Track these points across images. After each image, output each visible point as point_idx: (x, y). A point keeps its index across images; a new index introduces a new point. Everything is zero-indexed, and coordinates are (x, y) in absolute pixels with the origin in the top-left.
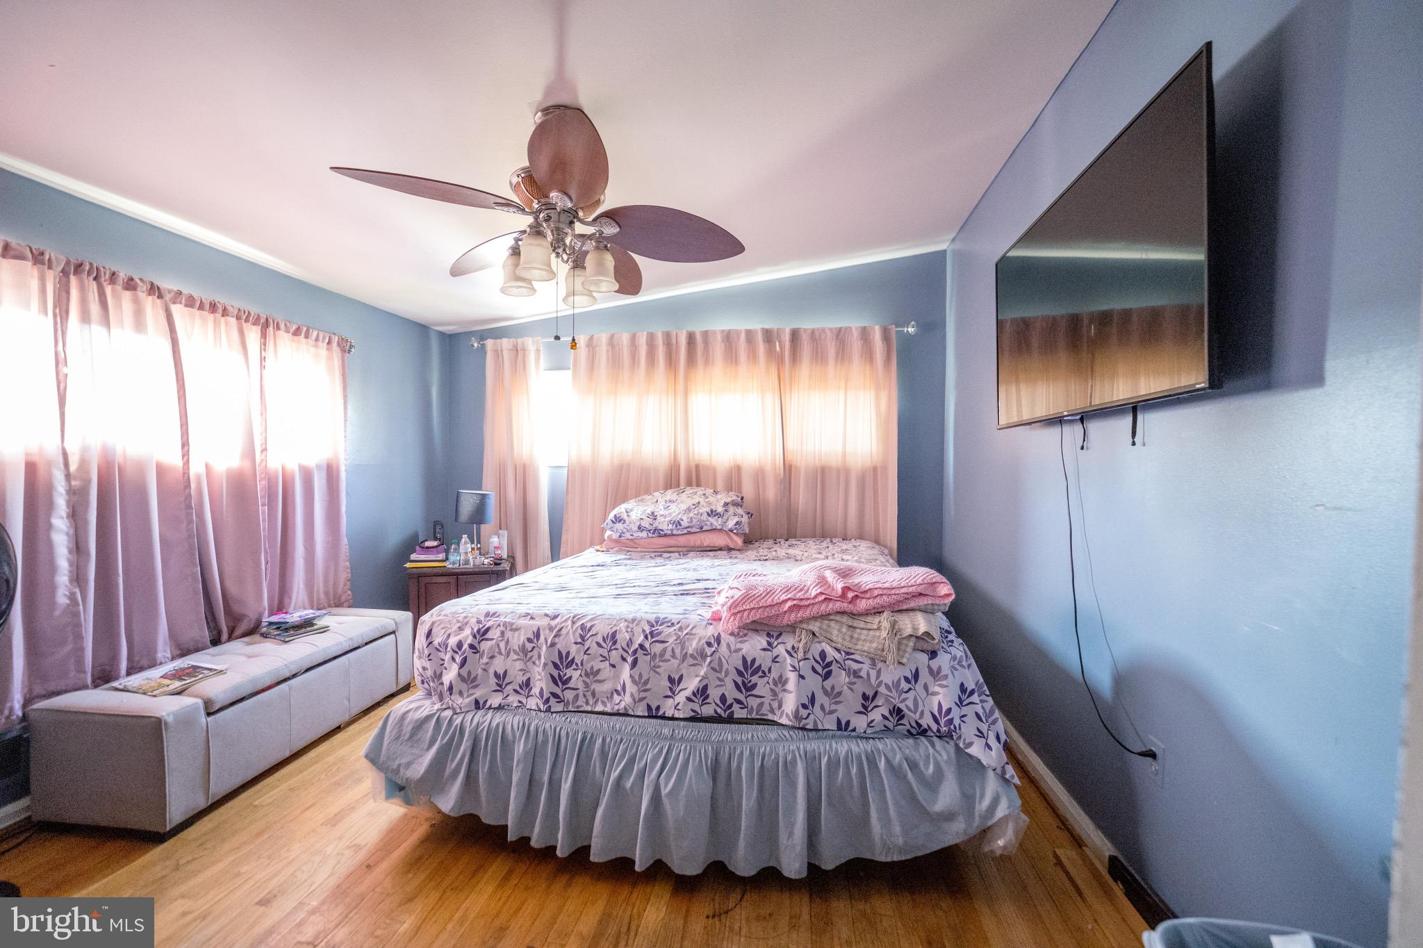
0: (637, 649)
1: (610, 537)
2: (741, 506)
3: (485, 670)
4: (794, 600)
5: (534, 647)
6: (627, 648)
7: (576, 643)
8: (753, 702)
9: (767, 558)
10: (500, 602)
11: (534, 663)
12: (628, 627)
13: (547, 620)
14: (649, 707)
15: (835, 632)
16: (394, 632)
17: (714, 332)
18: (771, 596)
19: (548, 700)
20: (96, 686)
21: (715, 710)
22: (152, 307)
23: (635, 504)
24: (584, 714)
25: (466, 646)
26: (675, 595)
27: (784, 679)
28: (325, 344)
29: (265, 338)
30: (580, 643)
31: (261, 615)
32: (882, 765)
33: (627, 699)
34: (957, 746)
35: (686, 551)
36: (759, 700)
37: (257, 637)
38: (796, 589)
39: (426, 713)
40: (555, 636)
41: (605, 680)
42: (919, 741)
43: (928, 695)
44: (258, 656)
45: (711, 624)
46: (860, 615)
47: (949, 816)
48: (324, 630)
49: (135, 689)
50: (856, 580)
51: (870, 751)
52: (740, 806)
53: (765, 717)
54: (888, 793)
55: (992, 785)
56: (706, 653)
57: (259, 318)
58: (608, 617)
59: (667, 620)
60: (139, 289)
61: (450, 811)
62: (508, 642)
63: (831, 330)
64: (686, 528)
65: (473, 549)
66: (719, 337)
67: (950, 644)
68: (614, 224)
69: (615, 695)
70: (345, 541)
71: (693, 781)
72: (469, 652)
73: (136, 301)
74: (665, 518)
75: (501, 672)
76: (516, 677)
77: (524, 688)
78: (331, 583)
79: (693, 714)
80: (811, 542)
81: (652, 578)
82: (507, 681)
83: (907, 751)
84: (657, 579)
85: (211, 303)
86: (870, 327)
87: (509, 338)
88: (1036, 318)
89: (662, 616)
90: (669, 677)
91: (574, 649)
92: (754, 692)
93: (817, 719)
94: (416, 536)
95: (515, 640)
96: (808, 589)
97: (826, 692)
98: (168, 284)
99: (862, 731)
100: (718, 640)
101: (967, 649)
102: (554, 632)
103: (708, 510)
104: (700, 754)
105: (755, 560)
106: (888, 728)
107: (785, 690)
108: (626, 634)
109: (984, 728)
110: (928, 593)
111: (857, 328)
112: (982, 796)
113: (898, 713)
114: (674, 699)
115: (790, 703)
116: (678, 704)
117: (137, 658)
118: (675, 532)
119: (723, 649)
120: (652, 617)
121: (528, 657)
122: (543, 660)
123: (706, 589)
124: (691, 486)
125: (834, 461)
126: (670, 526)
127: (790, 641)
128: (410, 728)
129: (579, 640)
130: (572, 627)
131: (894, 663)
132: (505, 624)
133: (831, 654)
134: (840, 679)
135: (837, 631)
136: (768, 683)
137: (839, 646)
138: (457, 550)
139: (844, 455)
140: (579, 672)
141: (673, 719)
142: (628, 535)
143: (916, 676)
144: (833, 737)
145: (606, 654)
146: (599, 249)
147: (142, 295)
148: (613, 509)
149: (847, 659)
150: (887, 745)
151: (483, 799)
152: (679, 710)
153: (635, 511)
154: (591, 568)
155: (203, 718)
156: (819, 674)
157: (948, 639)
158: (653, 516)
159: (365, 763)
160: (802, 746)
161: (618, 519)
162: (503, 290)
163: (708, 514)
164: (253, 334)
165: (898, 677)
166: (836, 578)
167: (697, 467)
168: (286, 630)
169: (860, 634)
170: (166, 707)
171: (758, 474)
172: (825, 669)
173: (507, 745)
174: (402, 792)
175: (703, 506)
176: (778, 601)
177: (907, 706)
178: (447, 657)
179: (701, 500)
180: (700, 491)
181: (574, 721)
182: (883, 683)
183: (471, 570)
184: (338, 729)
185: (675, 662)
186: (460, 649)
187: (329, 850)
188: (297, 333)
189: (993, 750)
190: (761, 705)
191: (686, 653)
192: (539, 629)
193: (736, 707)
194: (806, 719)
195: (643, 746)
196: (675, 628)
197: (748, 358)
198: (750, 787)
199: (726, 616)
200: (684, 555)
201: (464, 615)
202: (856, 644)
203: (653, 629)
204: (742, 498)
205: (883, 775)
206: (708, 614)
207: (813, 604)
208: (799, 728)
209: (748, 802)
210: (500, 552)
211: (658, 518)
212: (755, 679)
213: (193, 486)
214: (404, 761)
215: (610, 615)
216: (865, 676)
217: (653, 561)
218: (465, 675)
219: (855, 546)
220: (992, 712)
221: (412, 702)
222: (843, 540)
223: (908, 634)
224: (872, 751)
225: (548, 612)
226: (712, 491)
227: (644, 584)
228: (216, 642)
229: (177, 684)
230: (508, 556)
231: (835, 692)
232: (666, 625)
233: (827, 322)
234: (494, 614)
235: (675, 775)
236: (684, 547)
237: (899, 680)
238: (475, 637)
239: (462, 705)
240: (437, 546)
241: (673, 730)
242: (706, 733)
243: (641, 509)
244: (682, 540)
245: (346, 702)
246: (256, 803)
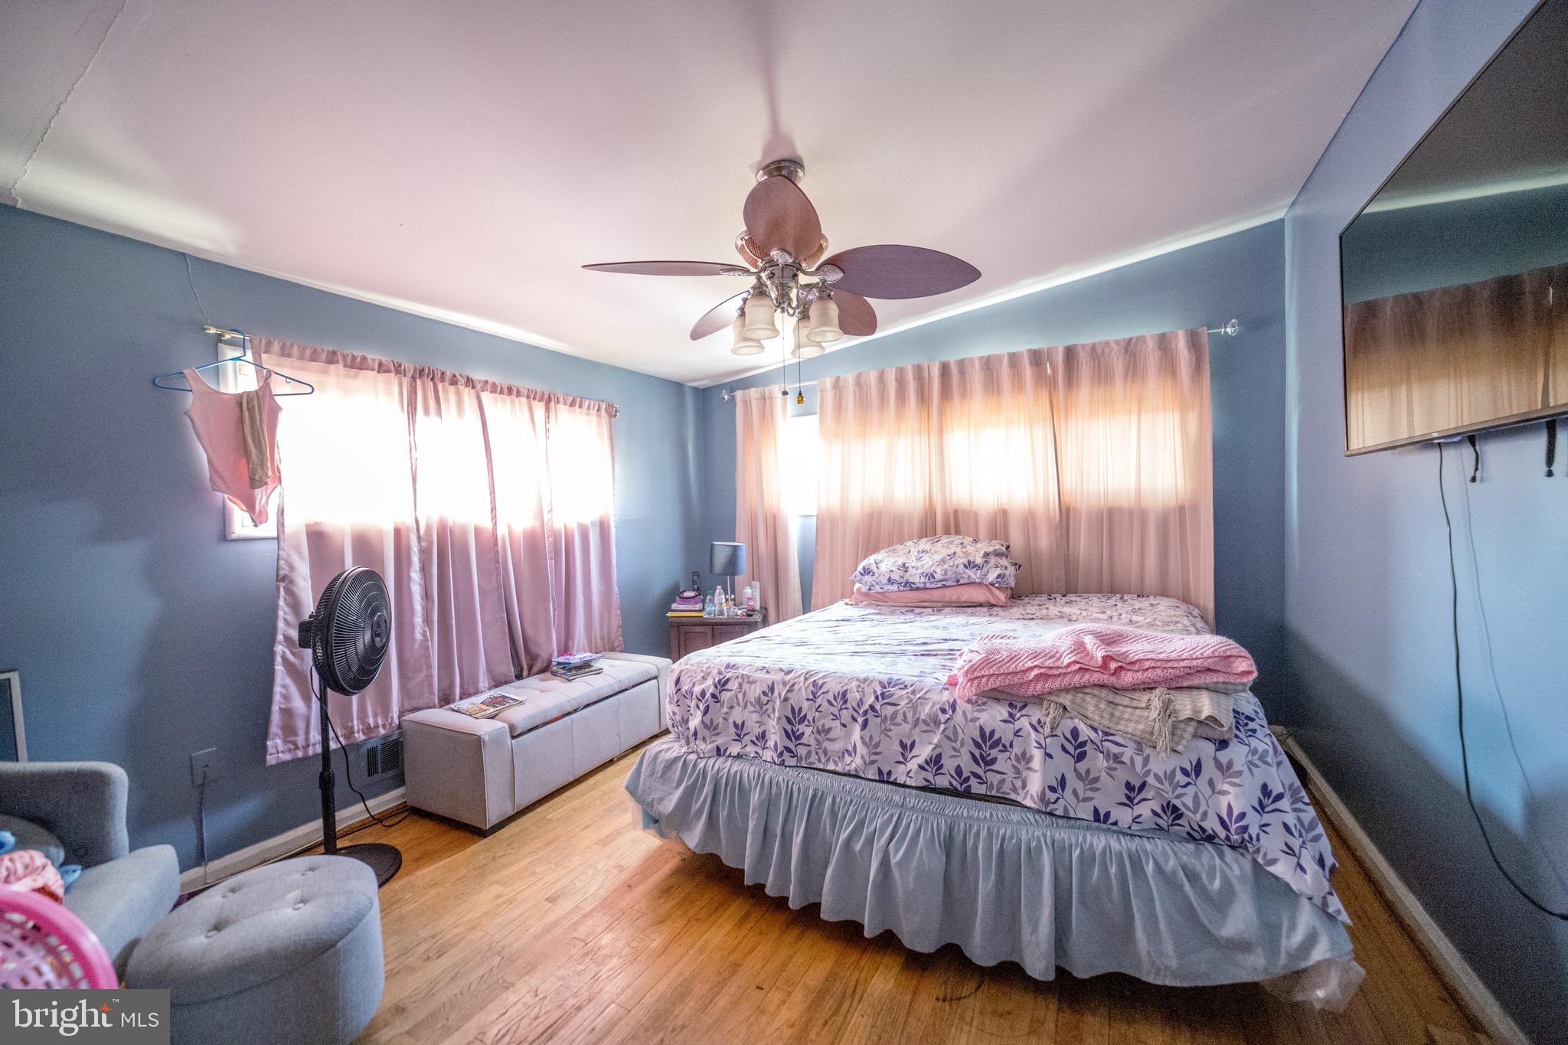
0: (867, 710)
1: (859, 590)
2: (1007, 556)
3: (725, 719)
4: (1042, 668)
5: (769, 701)
6: (857, 708)
7: (808, 699)
8: (994, 778)
9: (1034, 616)
10: (740, 654)
11: (769, 716)
12: (859, 686)
13: (781, 674)
14: (880, 772)
15: (1091, 708)
16: (655, 678)
17: (972, 360)
18: (1015, 662)
19: (782, 753)
20: (441, 706)
21: (950, 783)
22: (468, 395)
23: (886, 555)
24: (816, 771)
25: (708, 695)
26: (915, 655)
27: (1028, 756)
28: (595, 412)
29: (549, 412)
30: (812, 700)
31: (551, 655)
32: (1150, 868)
33: (858, 761)
34: (1255, 862)
35: (941, 606)
36: (999, 777)
37: (548, 675)
38: (1045, 656)
39: (675, 754)
40: (788, 691)
41: (837, 739)
42: (1201, 847)
43: (1213, 794)
44: (548, 691)
45: (947, 689)
46: (1126, 689)
47: (1243, 946)
48: (599, 671)
49: (464, 711)
50: (1123, 648)
51: (1134, 850)
52: (976, 888)
53: (1008, 796)
54: (1157, 903)
55: (1306, 918)
56: (940, 720)
57: (543, 394)
58: (840, 675)
59: (900, 682)
60: (459, 383)
61: (695, 847)
62: (745, 694)
63: (1117, 342)
64: (940, 581)
65: (727, 600)
66: (977, 365)
67: (1250, 733)
68: (837, 270)
69: (846, 755)
70: (616, 590)
71: (925, 854)
72: (711, 701)
73: (458, 393)
74: (917, 569)
75: (739, 722)
76: (752, 728)
77: (761, 740)
78: (606, 629)
79: (926, 783)
80: (1095, 600)
81: (896, 636)
82: (745, 731)
83: (1185, 858)
84: (902, 637)
85: (508, 387)
86: (1171, 333)
87: (756, 387)
88: (1432, 293)
89: (895, 677)
90: (901, 742)
91: (806, 705)
92: (994, 767)
93: (1068, 805)
94: (677, 586)
95: (752, 693)
96: (1061, 656)
97: (1079, 776)
98: (478, 376)
99: (1126, 826)
100: (953, 707)
101: (1276, 742)
102: (788, 687)
103: (965, 561)
104: (932, 826)
105: (1019, 619)
106: (1160, 827)
107: (1029, 769)
108: (857, 693)
109: (1296, 843)
110: (1219, 668)
111: (1152, 337)
112: (1292, 928)
113: (1174, 812)
114: (905, 764)
115: (1035, 783)
116: (910, 771)
117: (466, 686)
118: (928, 585)
119: (959, 716)
120: (884, 678)
121: (764, 709)
122: (777, 714)
123: (951, 650)
124: (950, 534)
125: (1126, 500)
126: (923, 579)
127: (1036, 713)
128: (662, 765)
129: (811, 697)
130: (804, 683)
131: (1166, 750)
132: (743, 676)
133: (1085, 732)
134: (1097, 762)
135: (1094, 706)
136: (1009, 758)
137: (1096, 724)
138: (712, 601)
139: (1138, 493)
140: (811, 728)
141: (904, 786)
142: (877, 588)
143: (1198, 768)
144: (1088, 828)
145: (837, 713)
146: (821, 298)
147: (461, 387)
148: (865, 558)
149: (1105, 740)
150: (1157, 847)
151: (723, 842)
152: (911, 777)
153: (886, 562)
154: (835, 624)
155: (509, 740)
156: (1069, 753)
157: (1249, 727)
158: (904, 567)
159: (627, 795)
160: (1048, 834)
161: (867, 571)
162: (734, 351)
163: (965, 566)
164: (539, 409)
165: (1172, 768)
166: (1097, 645)
167: (956, 512)
168: (570, 670)
169: (1123, 712)
170: (485, 728)
171: (1027, 519)
172: (1078, 750)
173: (744, 793)
174: (657, 825)
175: (960, 557)
176: (1022, 668)
177: (1184, 805)
178: (693, 704)
179: (958, 550)
180: (957, 539)
181: (805, 776)
182: (1152, 772)
183: (724, 621)
184: (611, 762)
185: (907, 727)
186: (703, 698)
187: (600, 866)
188: (573, 404)
189: (1308, 872)
190: (1003, 781)
191: (919, 718)
192: (773, 683)
193: (973, 781)
194: (1055, 803)
195: (872, 812)
196: (908, 691)
197: (1013, 384)
198: (988, 869)
199: (963, 681)
200: (937, 611)
201: (707, 665)
202: (1118, 724)
203: (885, 690)
204: (1008, 547)
205: (1152, 882)
206: (943, 677)
207: (1065, 673)
208: (1046, 813)
209: (985, 886)
210: (752, 603)
211: (910, 569)
212: (994, 752)
213: (500, 543)
214: (657, 796)
215: (842, 673)
216: (1128, 762)
217: (903, 617)
218: (708, 723)
219: (1152, 605)
220: (1312, 826)
221: (664, 743)
222: (1139, 596)
223: (1186, 717)
224: (1137, 851)
225: (783, 667)
226: (971, 539)
227: (884, 642)
228: (519, 677)
229: (491, 710)
230: (761, 608)
231: (1091, 777)
232: (898, 687)
233: (1112, 334)
234: (734, 666)
235: (905, 845)
236: (939, 602)
237: (1173, 772)
238: (716, 687)
239: (705, 751)
240: (694, 597)
241: (904, 798)
242: (939, 804)
243: (892, 560)
244: (936, 594)
245: (617, 738)
246: (548, 817)
